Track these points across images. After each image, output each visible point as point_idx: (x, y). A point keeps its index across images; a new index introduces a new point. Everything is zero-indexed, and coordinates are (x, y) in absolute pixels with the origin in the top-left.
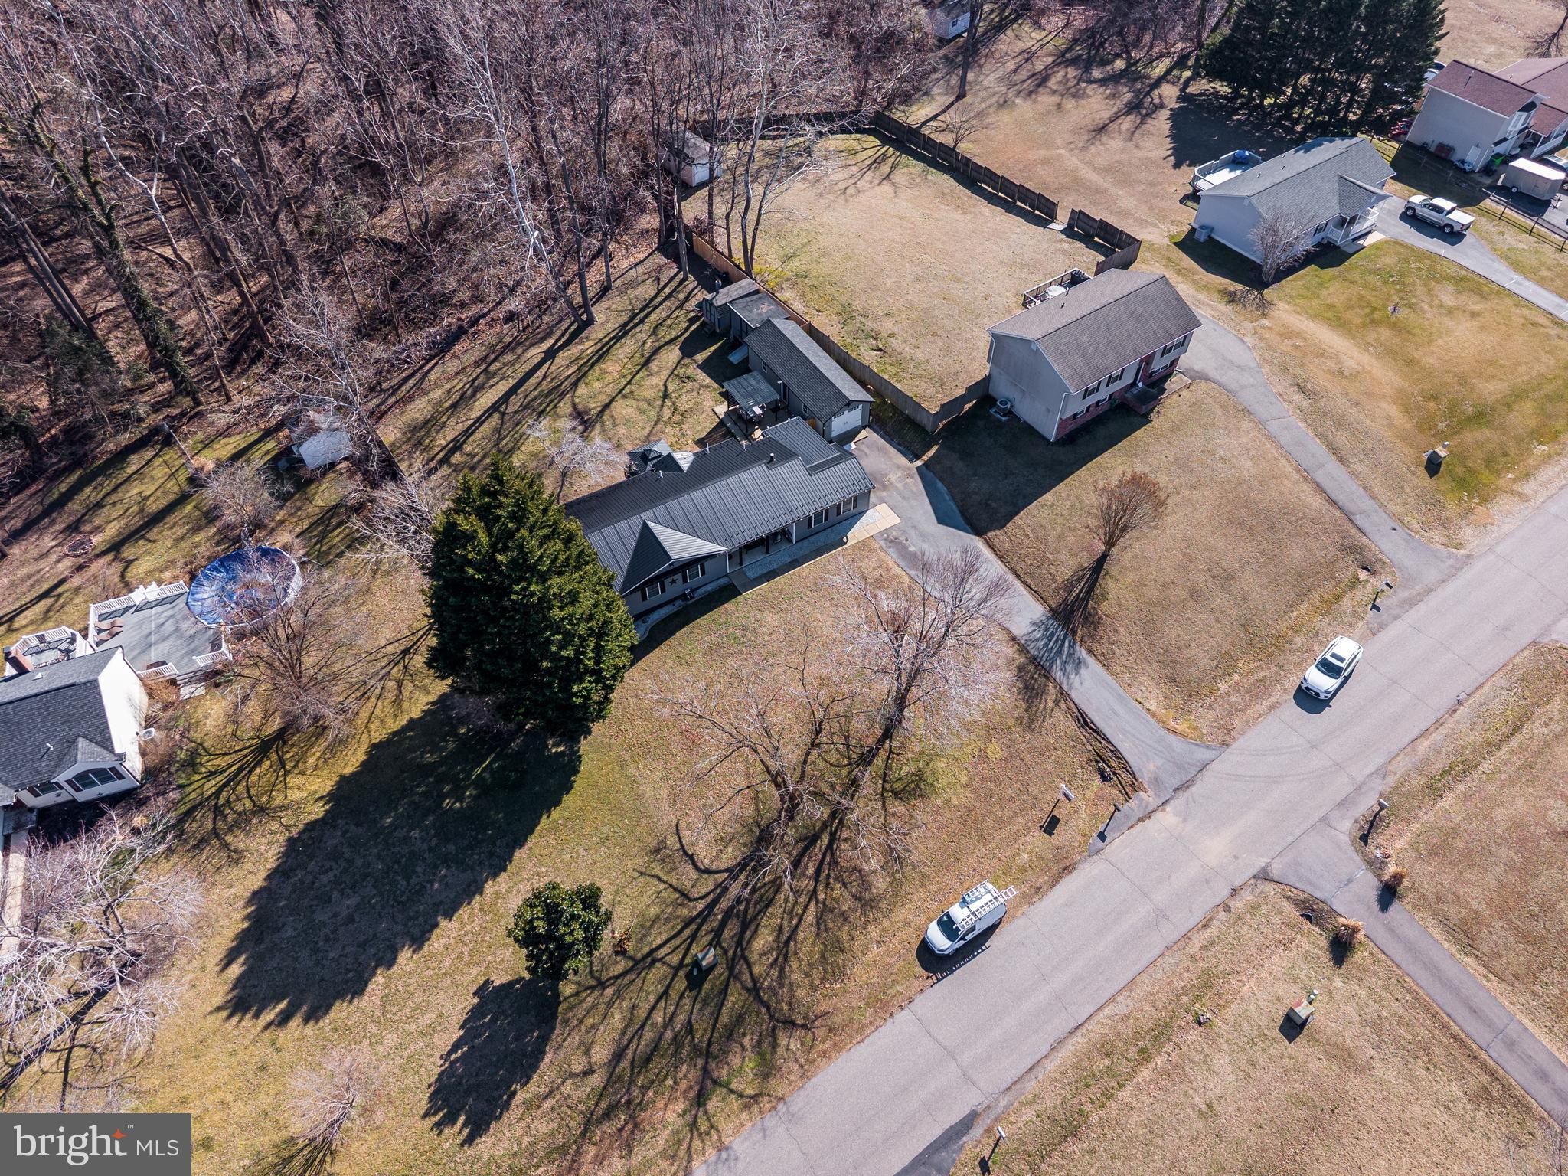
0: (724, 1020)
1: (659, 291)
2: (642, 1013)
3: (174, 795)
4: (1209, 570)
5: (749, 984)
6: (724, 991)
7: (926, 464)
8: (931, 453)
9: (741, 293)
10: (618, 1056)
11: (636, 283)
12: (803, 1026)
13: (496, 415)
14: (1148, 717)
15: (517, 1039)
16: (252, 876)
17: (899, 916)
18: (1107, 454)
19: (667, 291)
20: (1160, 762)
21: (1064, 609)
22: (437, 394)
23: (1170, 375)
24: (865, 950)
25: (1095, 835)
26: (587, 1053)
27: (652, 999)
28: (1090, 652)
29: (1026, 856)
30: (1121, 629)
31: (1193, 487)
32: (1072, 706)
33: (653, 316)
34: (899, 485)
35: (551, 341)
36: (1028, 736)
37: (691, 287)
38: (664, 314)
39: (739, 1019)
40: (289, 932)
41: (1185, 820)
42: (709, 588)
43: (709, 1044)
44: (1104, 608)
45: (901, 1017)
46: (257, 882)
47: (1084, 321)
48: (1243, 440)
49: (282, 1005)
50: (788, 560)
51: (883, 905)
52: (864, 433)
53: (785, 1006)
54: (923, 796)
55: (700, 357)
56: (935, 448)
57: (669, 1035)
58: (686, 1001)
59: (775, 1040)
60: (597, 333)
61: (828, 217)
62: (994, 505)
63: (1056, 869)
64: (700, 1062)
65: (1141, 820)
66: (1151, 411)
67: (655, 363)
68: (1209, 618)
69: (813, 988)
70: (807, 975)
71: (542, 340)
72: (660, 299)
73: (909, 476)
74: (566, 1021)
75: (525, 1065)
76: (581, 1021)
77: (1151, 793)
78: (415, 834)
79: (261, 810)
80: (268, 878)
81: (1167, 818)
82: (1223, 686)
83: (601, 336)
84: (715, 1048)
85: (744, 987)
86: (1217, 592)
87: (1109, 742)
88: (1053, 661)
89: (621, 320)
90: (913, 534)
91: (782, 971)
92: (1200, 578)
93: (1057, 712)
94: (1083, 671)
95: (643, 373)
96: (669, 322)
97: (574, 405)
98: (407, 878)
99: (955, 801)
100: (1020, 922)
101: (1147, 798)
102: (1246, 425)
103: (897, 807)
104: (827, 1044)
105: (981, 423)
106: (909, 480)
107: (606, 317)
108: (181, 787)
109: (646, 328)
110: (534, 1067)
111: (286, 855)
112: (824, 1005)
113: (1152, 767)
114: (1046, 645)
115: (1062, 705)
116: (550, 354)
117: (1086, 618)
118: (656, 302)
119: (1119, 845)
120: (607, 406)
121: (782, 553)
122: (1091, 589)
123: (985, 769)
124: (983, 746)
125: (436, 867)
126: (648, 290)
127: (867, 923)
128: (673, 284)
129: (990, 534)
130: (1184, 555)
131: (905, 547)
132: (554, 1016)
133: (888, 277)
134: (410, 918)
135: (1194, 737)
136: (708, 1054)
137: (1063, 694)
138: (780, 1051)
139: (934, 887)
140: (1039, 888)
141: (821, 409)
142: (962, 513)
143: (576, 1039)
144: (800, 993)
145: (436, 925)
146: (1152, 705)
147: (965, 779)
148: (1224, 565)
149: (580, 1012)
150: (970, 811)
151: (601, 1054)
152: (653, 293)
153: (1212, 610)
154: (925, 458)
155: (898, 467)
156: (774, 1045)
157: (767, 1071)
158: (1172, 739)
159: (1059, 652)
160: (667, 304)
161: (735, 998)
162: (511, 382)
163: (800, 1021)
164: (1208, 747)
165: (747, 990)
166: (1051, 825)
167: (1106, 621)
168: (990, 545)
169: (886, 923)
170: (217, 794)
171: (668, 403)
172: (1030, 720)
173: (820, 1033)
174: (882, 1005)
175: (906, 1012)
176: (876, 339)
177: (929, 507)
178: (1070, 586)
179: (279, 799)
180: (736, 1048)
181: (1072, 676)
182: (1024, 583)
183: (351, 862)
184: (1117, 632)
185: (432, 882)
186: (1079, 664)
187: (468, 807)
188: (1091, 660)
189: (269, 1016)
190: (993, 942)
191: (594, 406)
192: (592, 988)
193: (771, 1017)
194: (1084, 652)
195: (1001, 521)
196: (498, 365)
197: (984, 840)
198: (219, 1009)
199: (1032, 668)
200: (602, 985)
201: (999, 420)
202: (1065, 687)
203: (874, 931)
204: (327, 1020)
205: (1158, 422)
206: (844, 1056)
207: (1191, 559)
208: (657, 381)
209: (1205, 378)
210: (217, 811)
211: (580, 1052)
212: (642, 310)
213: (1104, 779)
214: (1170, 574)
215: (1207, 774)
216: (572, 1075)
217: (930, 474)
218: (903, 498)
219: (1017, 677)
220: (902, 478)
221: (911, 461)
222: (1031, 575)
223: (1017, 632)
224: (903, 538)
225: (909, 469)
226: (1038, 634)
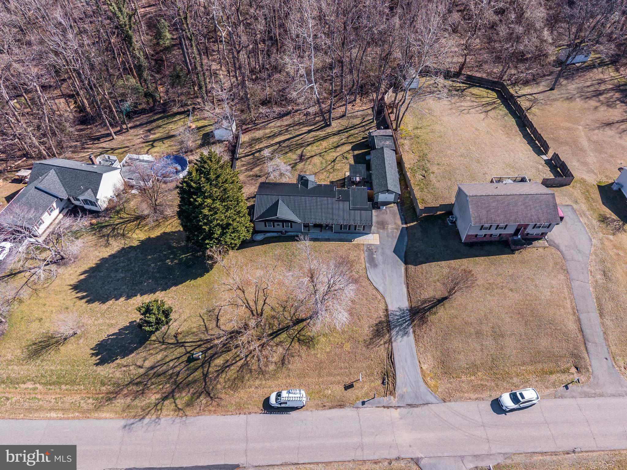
0: (190, 379)
1: (361, 123)
2: (168, 359)
3: (107, 219)
4: (493, 328)
5: (205, 373)
6: (196, 369)
7: (407, 228)
8: (412, 224)
9: (384, 134)
10: (152, 368)
11: (356, 117)
12: (211, 398)
13: (278, 145)
14: (419, 371)
15: (129, 343)
16: (106, 253)
17: (269, 383)
18: (482, 258)
19: (364, 124)
20: (409, 390)
21: (416, 310)
22: (268, 131)
23: (540, 239)
24: (250, 387)
25: (361, 401)
26: (144, 361)
27: (174, 357)
28: (414, 332)
29: (330, 392)
30: (433, 330)
31: (511, 290)
32: (390, 348)
33: (352, 131)
34: (390, 231)
35: (313, 127)
36: (364, 349)
37: (372, 126)
38: (357, 132)
39: (195, 381)
40: (102, 274)
41: (401, 418)
42: (293, 234)
43: (180, 383)
44: (432, 318)
45: (243, 416)
46: (106, 255)
47: (498, 197)
48: (554, 282)
49: (84, 294)
50: (327, 237)
51: (267, 376)
52: (392, 205)
53: (211, 387)
54: (309, 347)
55: (356, 152)
56: (415, 223)
57: (171, 372)
58: (183, 365)
59: (200, 395)
60: (329, 130)
61: (445, 119)
62: (419, 255)
63: (336, 403)
64: (174, 387)
65: (384, 407)
66: (518, 250)
67: (340, 148)
68: (478, 347)
69: (224, 388)
70: (225, 382)
71: (312, 125)
72: (359, 126)
73: (397, 229)
74: (146, 347)
75: (126, 352)
76: (149, 350)
77: (396, 399)
78: (153, 265)
79: (123, 235)
80: (110, 256)
81: (395, 413)
82: (464, 378)
83: (330, 131)
84: (181, 386)
85: (203, 372)
86: (490, 339)
87: (395, 370)
88: (396, 327)
89: (340, 129)
90: (380, 251)
91: (218, 375)
92: (486, 329)
93: (382, 347)
94: (405, 337)
95: (333, 150)
96: (356, 135)
97: (303, 152)
98: (140, 277)
99: (319, 356)
100: (308, 413)
101: (393, 401)
102: (561, 277)
103: (296, 345)
104: (213, 409)
105: (440, 221)
106: (395, 230)
107: (336, 125)
108: (111, 217)
109: (346, 134)
110: (127, 355)
111: (119, 252)
112: (223, 396)
113: (405, 390)
114: (398, 319)
115: (387, 345)
116: (309, 132)
117: (422, 318)
118: (357, 127)
119: (367, 412)
120: (312, 157)
121: (327, 234)
122: (432, 307)
123: (338, 351)
124: (344, 342)
125: (150, 278)
126: (357, 121)
127: (257, 378)
128: (368, 122)
129: (410, 266)
130: (485, 316)
131: (373, 254)
132: (144, 343)
133: (450, 150)
134: (132, 289)
135: (434, 390)
136: (178, 386)
137: (390, 341)
138: (198, 400)
139: (289, 381)
140: (324, 406)
141: (377, 188)
142: (406, 252)
143: (144, 354)
144: (219, 386)
145: (136, 296)
146: (425, 367)
147: (328, 350)
148: (502, 329)
149: (151, 347)
150: (321, 363)
151: (147, 364)
152: (358, 123)
153: (482, 345)
154: (409, 225)
155: (395, 224)
156: (198, 397)
157: (189, 404)
158: (423, 385)
159: (401, 325)
160: (360, 129)
161: (198, 374)
162: (291, 136)
163: (211, 395)
164: (435, 397)
165: (203, 374)
166: (349, 387)
167: (429, 323)
168: (406, 270)
169: (264, 382)
170: (117, 224)
171: (333, 164)
172: (369, 343)
173: (215, 403)
174: (240, 409)
175: (245, 416)
176: (426, 172)
177: (394, 244)
178: (424, 302)
179: (129, 235)
180: (187, 390)
181: (399, 337)
182: (408, 291)
183: (131, 263)
184: (431, 330)
185: (145, 282)
186: (406, 333)
187: (172, 266)
188: (412, 335)
189: (80, 295)
190: (293, 414)
191: (308, 155)
192: (160, 342)
193: (204, 388)
194: (411, 330)
195: (417, 263)
196: (292, 128)
197: (319, 376)
198: (71, 285)
199: (385, 324)
200: (163, 343)
201: (448, 224)
202: (393, 339)
203: (257, 382)
204: (91, 305)
205: (516, 256)
206: (214, 416)
207: (487, 319)
208: (335, 155)
209: (557, 248)
210: (114, 229)
211: (142, 359)
212: (350, 127)
213: (383, 383)
214: (472, 319)
215: (425, 407)
216: (135, 365)
217: (405, 232)
218: (388, 236)
219: (377, 325)
220: (393, 228)
221: (402, 224)
222: (413, 290)
223: (390, 308)
224: (374, 251)
225: (399, 226)
226: (398, 313)
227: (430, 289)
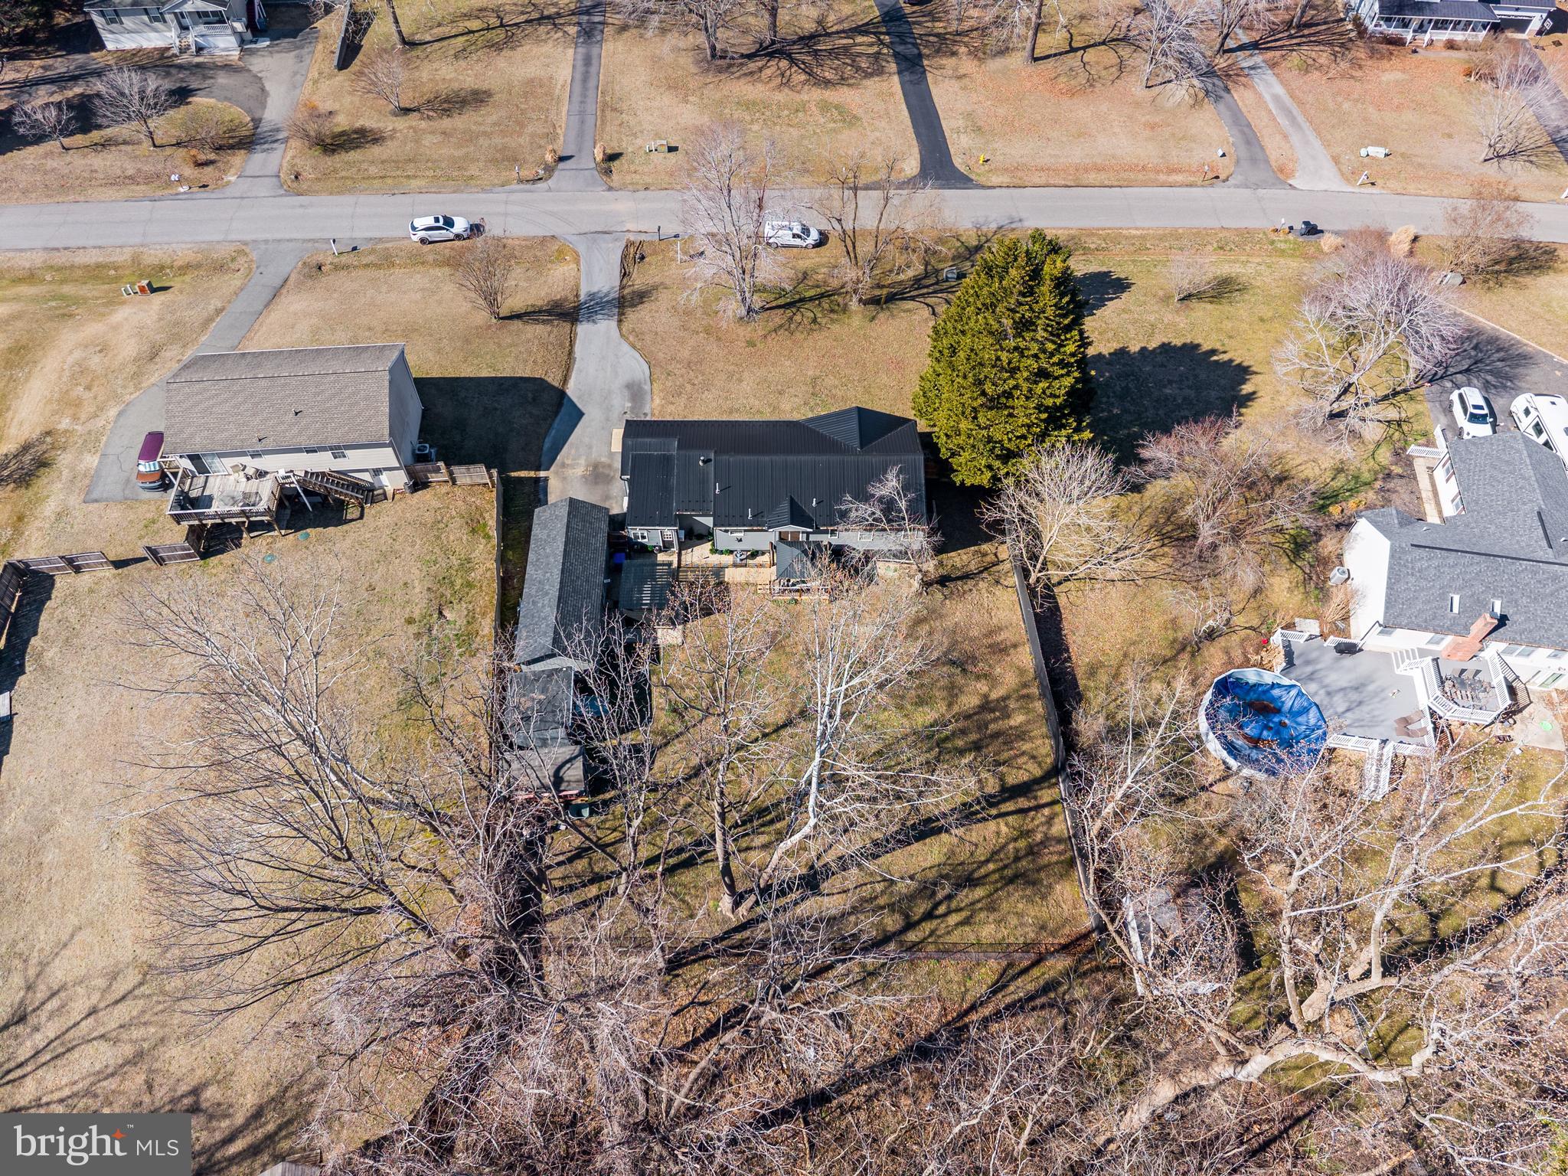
7: (538, 469)
8: (523, 474)
14: (582, 261)
21: (564, 319)
25: (679, 238)
32: (624, 281)
34: (582, 461)
41: (622, 222)
56: (513, 474)
62: (530, 395)
65: (645, 233)
73: (563, 465)
77: (626, 238)
81: (631, 226)
88: (608, 302)
90: (615, 414)
93: (637, 282)
94: (595, 291)
101: (631, 236)
106: (568, 462)
114: (602, 311)
115: (629, 284)
117: (557, 307)
122: (534, 312)
129: (556, 384)
131: (632, 407)
135: (567, 246)
137: (622, 287)
142: (557, 413)
154: (532, 474)
155: (564, 479)
158: (581, 250)
159: (596, 304)
164: (565, 239)
166: (697, 255)
168: (565, 380)
177: (578, 430)
178: (544, 322)
181: (605, 292)
182: (571, 345)
186: (592, 295)
188: (583, 292)
194: (581, 298)
195: (539, 384)
199: (627, 305)
202: (617, 289)
215: (583, 231)
217: (544, 459)
218: (590, 447)
219: (642, 303)
220: (572, 466)
221: (546, 479)
222: (561, 345)
223: (613, 324)
224: (627, 415)
225: (556, 473)
226: (600, 317)
227: (529, 336)
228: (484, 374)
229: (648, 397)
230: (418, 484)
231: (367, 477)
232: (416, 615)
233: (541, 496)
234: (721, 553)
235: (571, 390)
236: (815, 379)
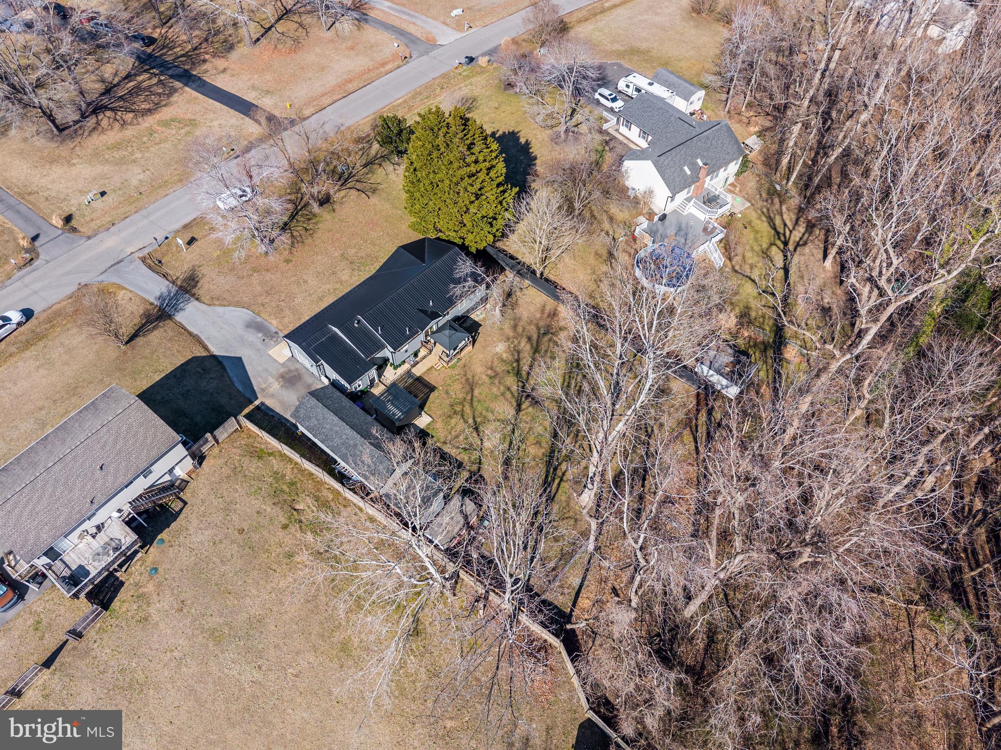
7: (251, 402)
8: (247, 411)
20: (126, 269)
21: (162, 319)
25: (169, 238)
28: (151, 304)
29: (206, 228)
32: (168, 278)
34: (271, 380)
36: (196, 263)
41: (121, 250)
62: (199, 369)
63: (192, 224)
65: (144, 247)
73: (263, 390)
77: (135, 257)
87: (153, 271)
90: (259, 345)
93: (178, 274)
94: (158, 294)
106: (264, 386)
113: (131, 267)
114: (178, 301)
115: (174, 278)
117: (149, 316)
129: (204, 354)
131: (265, 334)
135: (103, 284)
137: (173, 282)
140: (200, 217)
142: (225, 370)
146: (122, 292)
154: (251, 407)
155: (273, 396)
158: (115, 280)
159: (170, 300)
164: (97, 282)
166: (191, 240)
167: (136, 316)
168: (206, 348)
172: (194, 268)
177: (248, 367)
178: (153, 328)
181: (165, 291)
182: (186, 330)
186: (159, 298)
188: (152, 300)
194: (155, 303)
198: (519, 132)
199: (189, 289)
202: (171, 285)
213: (160, 260)
215: (103, 270)
217: (248, 395)
218: (266, 370)
219: (198, 282)
220: (269, 386)
221: (262, 404)
222: (180, 333)
223: (195, 303)
224: (267, 341)
225: (264, 396)
226: (182, 305)
227: (156, 341)
228: (157, 378)
229: (267, 324)
230: (199, 458)
231: (167, 478)
232: (284, 521)
233: (271, 413)
234: (400, 365)
235: (216, 351)
236: (342, 255)
